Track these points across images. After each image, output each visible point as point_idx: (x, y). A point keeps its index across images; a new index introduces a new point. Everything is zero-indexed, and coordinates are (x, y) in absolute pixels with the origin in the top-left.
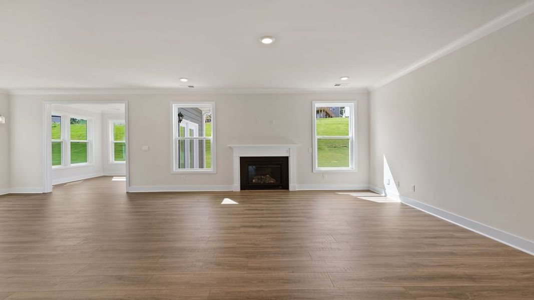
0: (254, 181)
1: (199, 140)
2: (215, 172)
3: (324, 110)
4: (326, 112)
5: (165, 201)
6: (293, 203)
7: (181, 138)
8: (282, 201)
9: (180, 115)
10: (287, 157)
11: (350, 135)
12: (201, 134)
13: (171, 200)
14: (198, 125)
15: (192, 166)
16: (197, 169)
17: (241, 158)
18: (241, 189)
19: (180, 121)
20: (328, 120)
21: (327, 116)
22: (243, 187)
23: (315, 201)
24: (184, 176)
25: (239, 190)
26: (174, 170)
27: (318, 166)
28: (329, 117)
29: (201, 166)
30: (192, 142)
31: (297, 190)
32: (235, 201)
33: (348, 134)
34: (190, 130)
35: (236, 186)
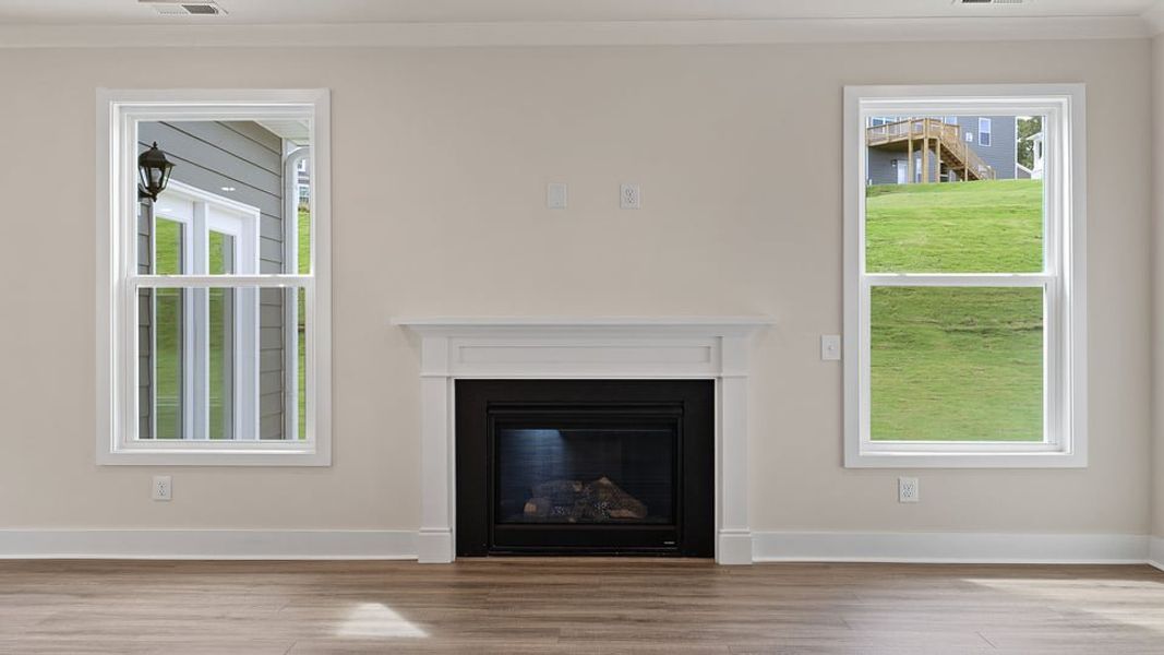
0: (530, 507)
1: (262, 290)
2: (329, 464)
3: (932, 142)
4: (945, 153)
5: (47, 612)
6: (725, 636)
7: (156, 281)
8: (667, 621)
9: (152, 160)
10: (708, 385)
11: (1048, 271)
12: (275, 258)
13: (83, 607)
14: (256, 212)
15: (221, 426)
16: (247, 444)
17: (464, 388)
18: (460, 552)
19: (150, 192)
20: (957, 194)
21: (951, 174)
22: (469, 542)
23: (845, 624)
24: (166, 478)
25: (445, 552)
26: (115, 447)
27: (876, 435)
28: (960, 174)
29: (275, 424)
30: (221, 304)
31: (756, 559)
32: (413, 619)
33: (1038, 267)
34: (214, 236)
35: (436, 537)
